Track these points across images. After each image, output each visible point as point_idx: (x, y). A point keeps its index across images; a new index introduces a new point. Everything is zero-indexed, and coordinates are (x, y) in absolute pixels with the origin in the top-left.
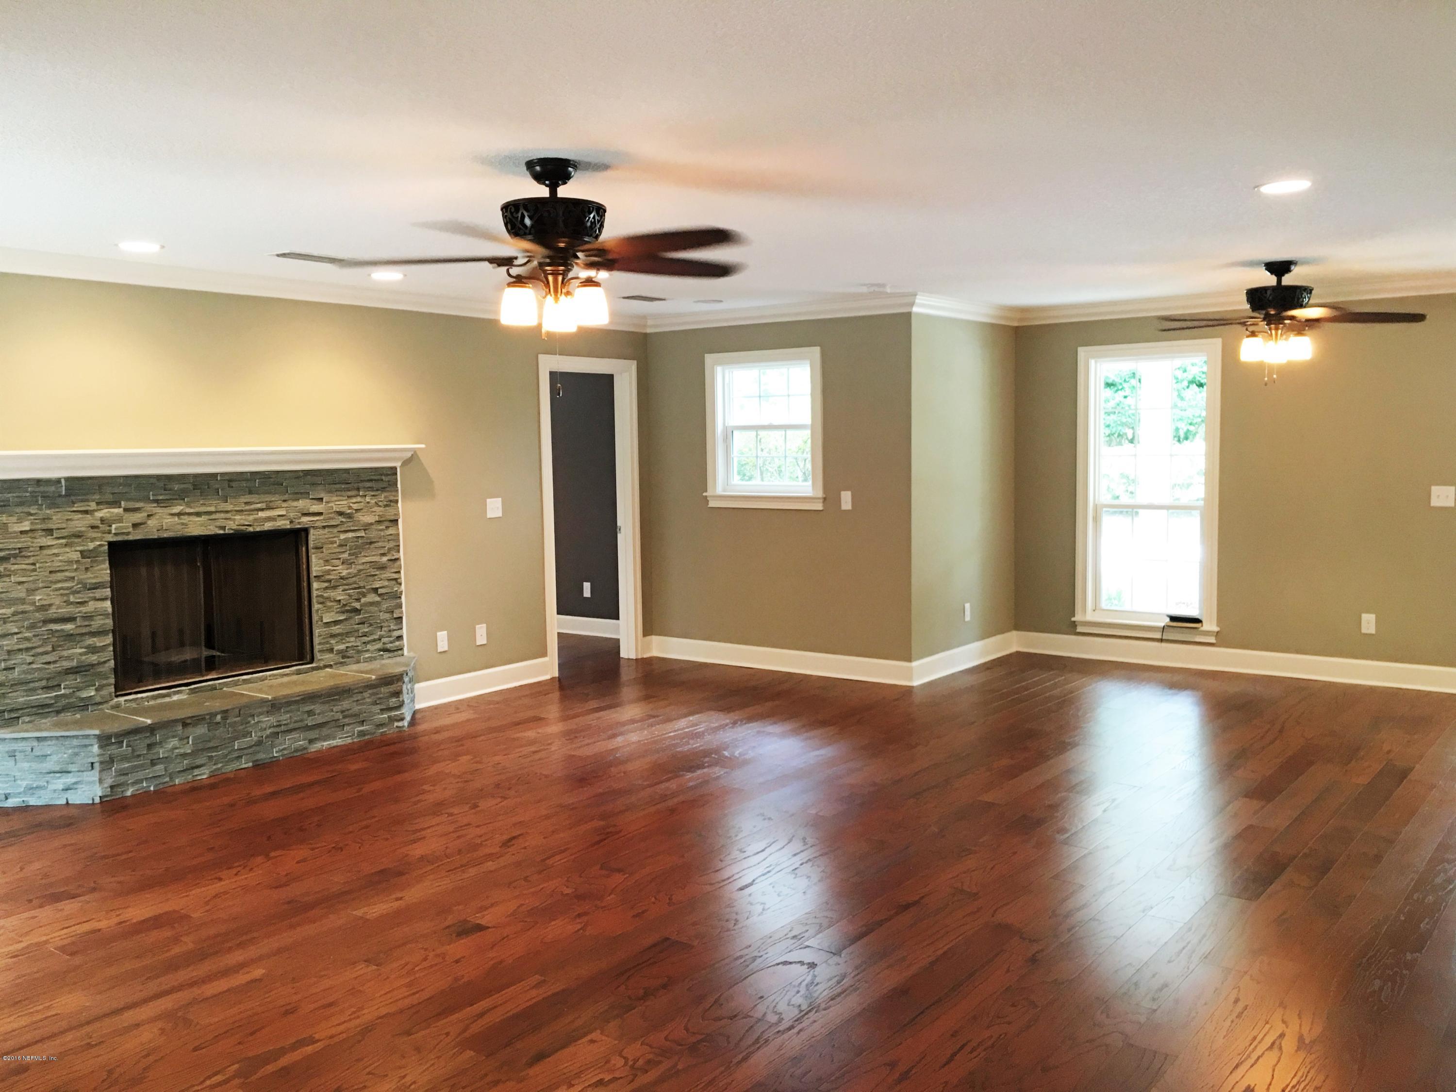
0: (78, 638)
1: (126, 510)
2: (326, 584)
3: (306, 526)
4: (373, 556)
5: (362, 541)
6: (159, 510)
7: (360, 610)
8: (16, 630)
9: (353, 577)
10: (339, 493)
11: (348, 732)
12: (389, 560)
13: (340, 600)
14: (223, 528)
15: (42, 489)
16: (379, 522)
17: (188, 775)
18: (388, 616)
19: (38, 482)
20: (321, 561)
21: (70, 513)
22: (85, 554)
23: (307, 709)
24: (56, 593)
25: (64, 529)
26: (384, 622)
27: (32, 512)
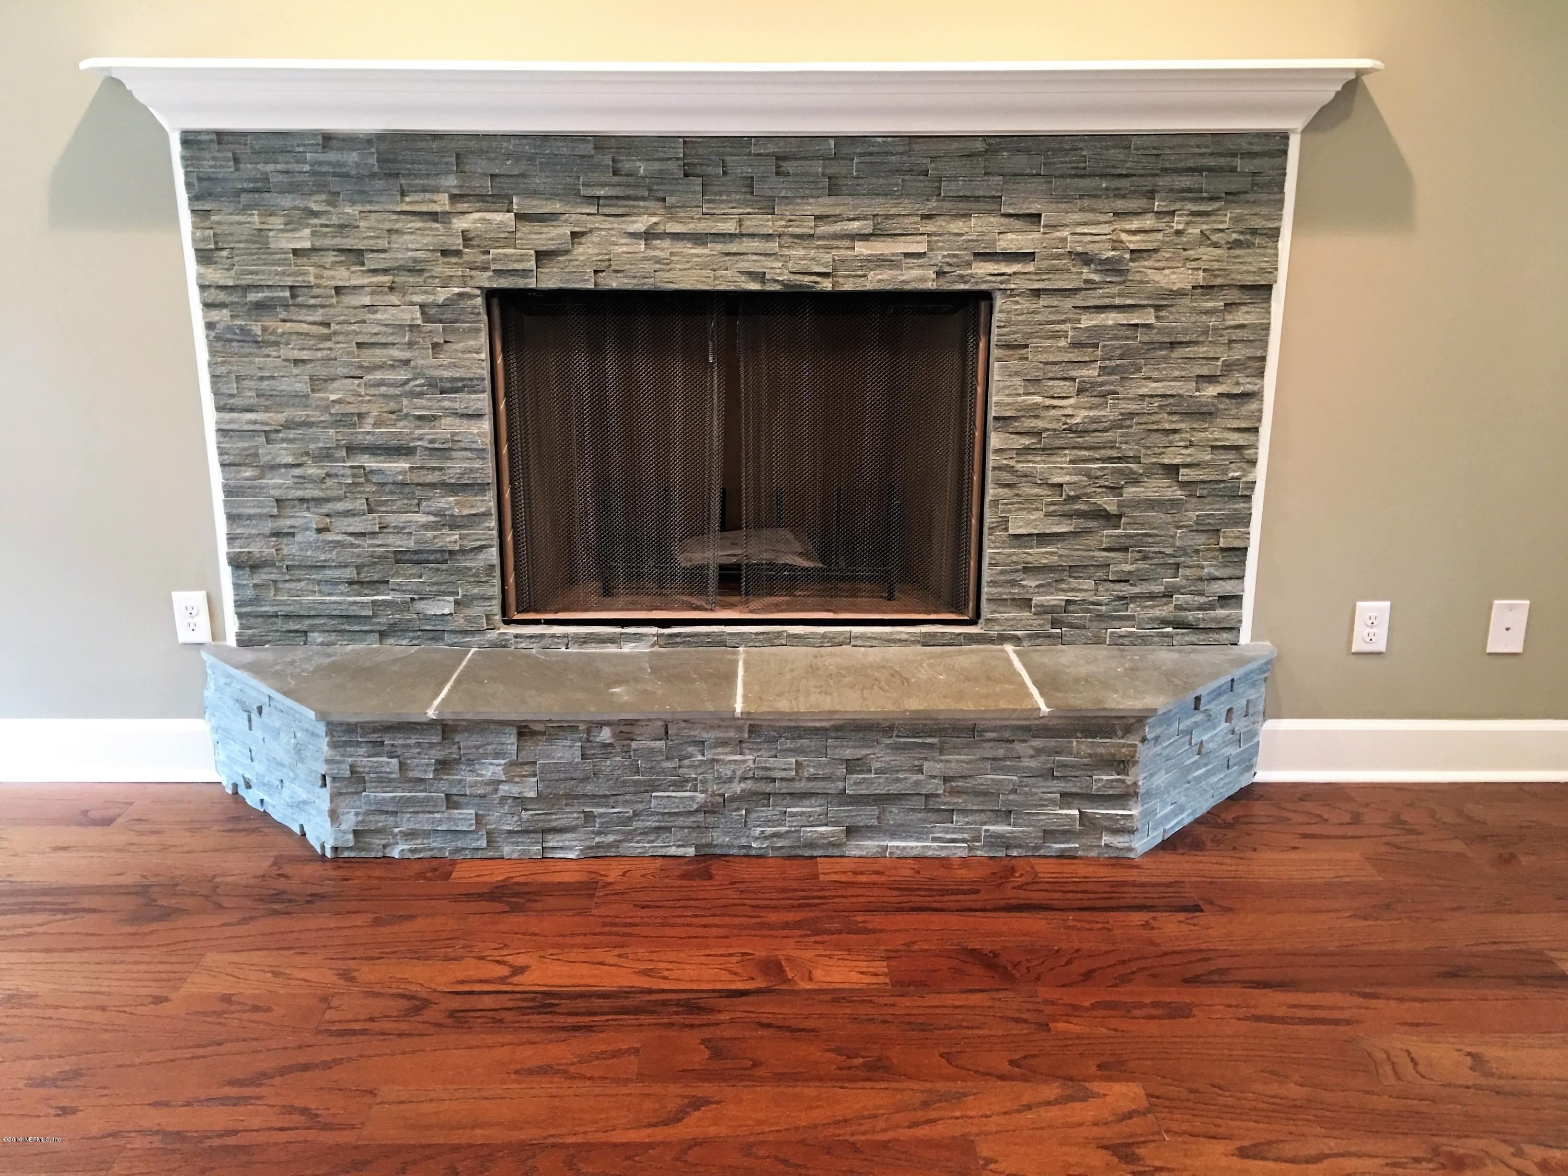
0: (418, 492)
1: (519, 217)
2: (1026, 441)
3: (984, 287)
4: (1175, 379)
5: (1146, 339)
6: (598, 222)
7: (1120, 517)
8: (290, 460)
9: (1106, 430)
10: (1086, 203)
11: (961, 830)
12: (1221, 395)
13: (1061, 485)
14: (760, 277)
15: (332, 156)
16: (1208, 289)
17: (532, 844)
18: (1200, 540)
19: (327, 139)
20: (1017, 381)
21: (395, 217)
22: (432, 311)
23: (848, 753)
24: (373, 391)
25: (384, 251)
26: (1186, 554)
27: (315, 208)
